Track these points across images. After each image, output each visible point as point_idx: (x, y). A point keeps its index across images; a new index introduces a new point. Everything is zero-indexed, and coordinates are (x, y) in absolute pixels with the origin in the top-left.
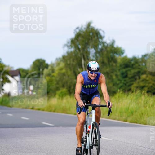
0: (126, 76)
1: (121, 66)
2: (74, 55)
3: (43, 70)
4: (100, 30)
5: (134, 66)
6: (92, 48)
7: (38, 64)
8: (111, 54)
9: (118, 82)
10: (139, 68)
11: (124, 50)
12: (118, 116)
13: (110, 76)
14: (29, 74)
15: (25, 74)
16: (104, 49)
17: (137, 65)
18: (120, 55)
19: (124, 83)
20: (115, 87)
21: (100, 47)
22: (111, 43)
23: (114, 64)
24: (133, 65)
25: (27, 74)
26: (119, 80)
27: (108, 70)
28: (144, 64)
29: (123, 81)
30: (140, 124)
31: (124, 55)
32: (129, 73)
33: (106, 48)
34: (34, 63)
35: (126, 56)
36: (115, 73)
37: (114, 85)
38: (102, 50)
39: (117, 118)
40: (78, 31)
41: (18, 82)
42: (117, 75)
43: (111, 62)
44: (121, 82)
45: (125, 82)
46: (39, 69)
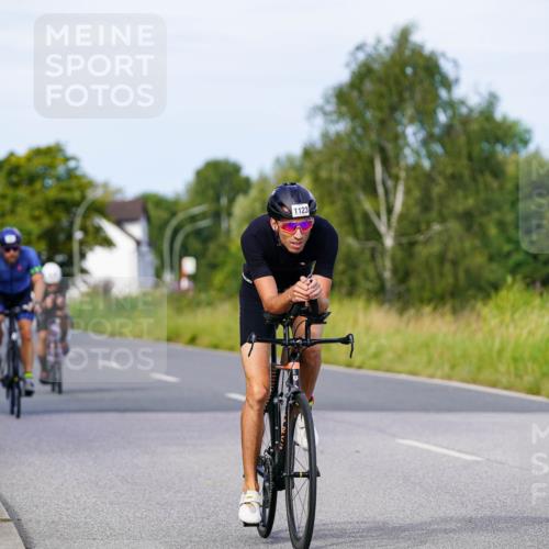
1: (518, 188)
2: (346, 145)
3: (232, 201)
4: (443, 55)
6: (412, 121)
7: (214, 179)
9: (507, 247)
12: (508, 372)
13: (476, 228)
14: (181, 216)
15: (164, 215)
16: (458, 127)
18: (515, 150)
20: (494, 266)
21: (442, 117)
22: (484, 105)
23: (495, 185)
25: (174, 214)
27: (471, 202)
31: (531, 148)
33: (465, 121)
34: (199, 174)
36: (496, 215)
37: (491, 259)
38: (449, 128)
39: (504, 380)
40: (361, 56)
41: (138, 243)
42: (501, 225)
43: (482, 172)
44: (516, 249)
46: (218, 199)
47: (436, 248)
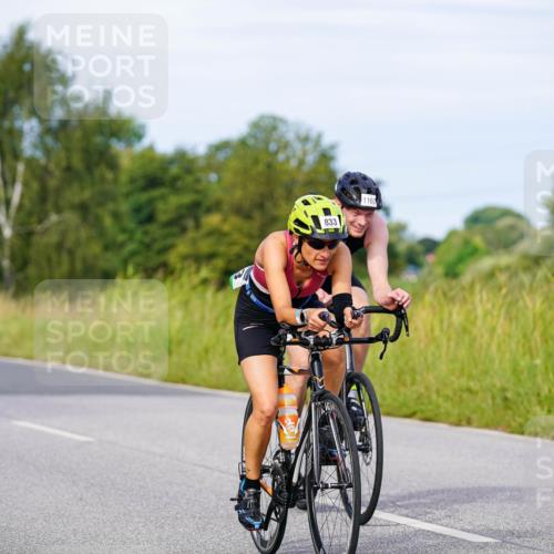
0: (150, 219)
1: (132, 181)
5: (179, 184)
6: (29, 116)
8: (98, 140)
9: (121, 238)
10: (197, 192)
11: (143, 127)
13: (91, 219)
17: (189, 179)
18: (129, 144)
19: (142, 243)
20: (109, 255)
23: (109, 175)
24: (175, 179)
26: (124, 230)
27: (87, 194)
28: (213, 177)
29: (139, 235)
30: (197, 385)
31: (146, 142)
32: (160, 206)
35: (151, 148)
36: (111, 206)
37: (106, 248)
38: (64, 124)
42: (116, 216)
43: (97, 165)
44: (131, 239)
45: (147, 240)
47: (54, 238)
